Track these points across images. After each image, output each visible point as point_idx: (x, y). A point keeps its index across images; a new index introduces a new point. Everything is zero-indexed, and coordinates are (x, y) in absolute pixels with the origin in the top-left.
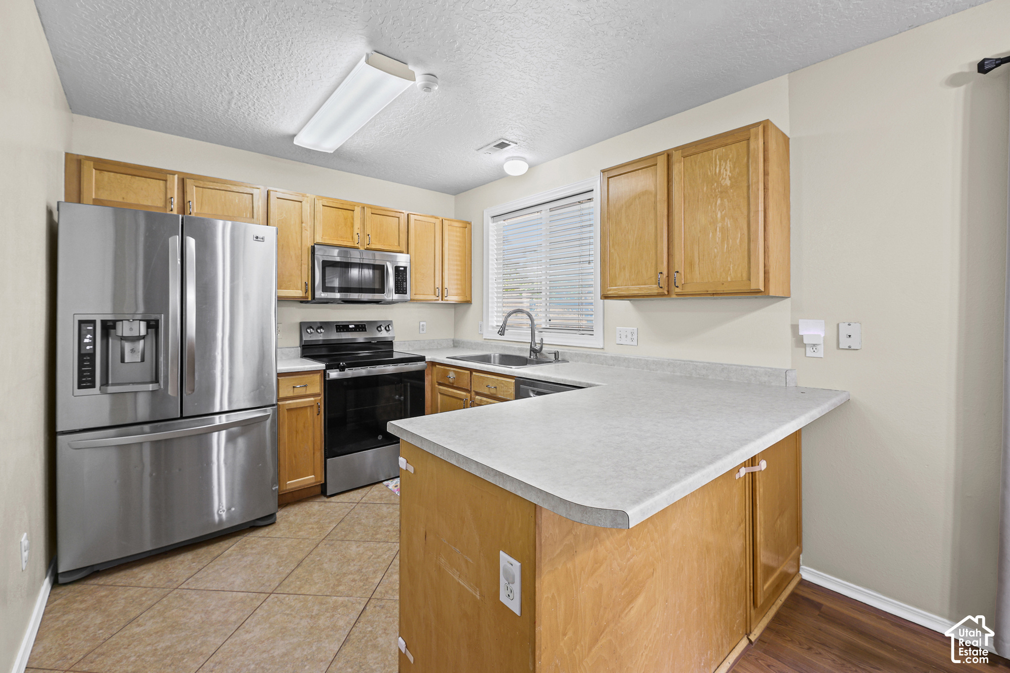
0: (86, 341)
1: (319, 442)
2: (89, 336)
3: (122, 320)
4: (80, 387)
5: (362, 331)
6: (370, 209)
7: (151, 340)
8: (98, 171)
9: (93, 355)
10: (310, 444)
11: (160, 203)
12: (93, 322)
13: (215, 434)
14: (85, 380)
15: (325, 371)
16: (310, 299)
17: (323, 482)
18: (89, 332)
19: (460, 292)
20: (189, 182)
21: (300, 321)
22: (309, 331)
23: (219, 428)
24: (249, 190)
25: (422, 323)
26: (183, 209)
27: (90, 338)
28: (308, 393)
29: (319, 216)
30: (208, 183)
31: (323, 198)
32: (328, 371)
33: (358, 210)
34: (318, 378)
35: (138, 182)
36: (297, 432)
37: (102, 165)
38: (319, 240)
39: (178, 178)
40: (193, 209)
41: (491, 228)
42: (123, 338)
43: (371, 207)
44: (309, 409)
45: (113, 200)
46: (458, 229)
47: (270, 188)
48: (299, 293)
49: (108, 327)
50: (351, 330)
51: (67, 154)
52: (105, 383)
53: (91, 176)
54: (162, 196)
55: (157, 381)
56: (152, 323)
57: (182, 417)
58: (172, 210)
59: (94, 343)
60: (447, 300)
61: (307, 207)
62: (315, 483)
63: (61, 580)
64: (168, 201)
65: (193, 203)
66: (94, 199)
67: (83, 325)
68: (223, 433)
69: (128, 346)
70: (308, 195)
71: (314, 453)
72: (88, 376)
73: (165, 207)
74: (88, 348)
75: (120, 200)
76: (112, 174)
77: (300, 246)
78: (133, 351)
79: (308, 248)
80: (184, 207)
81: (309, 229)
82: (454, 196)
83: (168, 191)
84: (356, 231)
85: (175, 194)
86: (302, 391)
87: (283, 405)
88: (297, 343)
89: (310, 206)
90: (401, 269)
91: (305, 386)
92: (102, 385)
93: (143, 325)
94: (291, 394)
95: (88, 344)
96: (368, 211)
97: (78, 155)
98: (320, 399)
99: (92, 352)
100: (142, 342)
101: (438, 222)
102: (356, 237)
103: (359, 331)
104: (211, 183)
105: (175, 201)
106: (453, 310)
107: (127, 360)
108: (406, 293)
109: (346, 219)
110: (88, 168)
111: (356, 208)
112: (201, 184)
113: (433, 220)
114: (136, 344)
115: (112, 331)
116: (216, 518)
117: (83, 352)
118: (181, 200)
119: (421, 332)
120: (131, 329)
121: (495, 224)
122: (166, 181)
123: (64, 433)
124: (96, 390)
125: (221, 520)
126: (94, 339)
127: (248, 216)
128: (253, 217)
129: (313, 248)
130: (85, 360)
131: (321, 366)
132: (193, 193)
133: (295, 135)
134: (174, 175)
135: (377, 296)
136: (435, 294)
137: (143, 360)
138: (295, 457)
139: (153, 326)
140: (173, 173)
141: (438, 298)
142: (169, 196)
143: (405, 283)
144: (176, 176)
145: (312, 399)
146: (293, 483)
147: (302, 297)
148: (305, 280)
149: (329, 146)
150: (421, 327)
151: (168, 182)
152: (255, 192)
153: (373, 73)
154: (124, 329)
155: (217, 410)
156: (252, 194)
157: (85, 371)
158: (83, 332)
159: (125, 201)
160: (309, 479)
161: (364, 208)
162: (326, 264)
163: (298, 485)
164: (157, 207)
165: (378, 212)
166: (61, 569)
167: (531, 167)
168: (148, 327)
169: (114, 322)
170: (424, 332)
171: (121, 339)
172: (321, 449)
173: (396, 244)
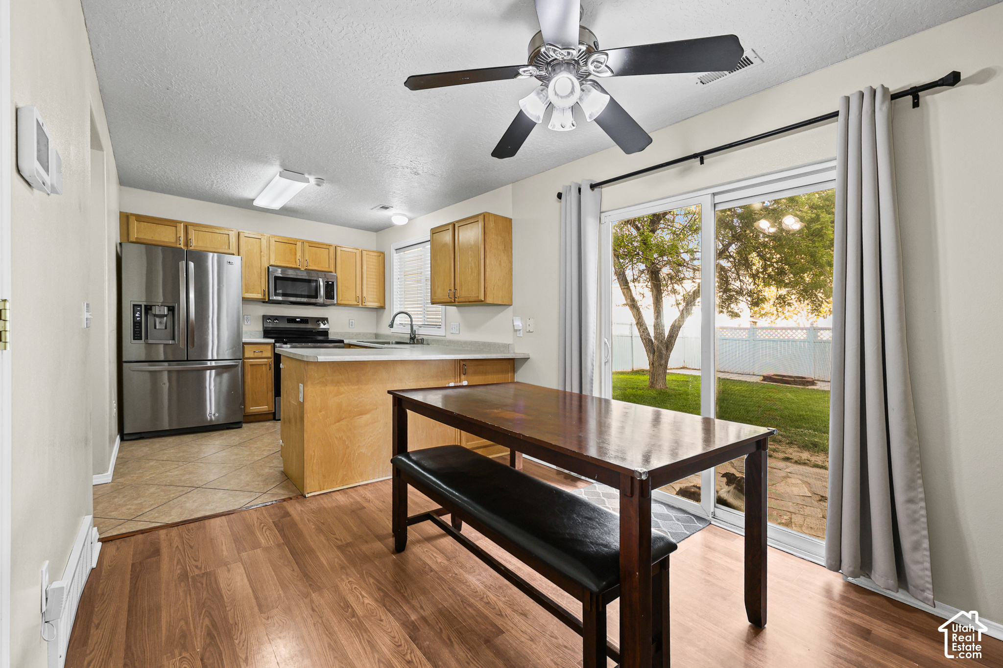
0: (137, 315)
1: (270, 387)
2: (138, 313)
3: (155, 306)
4: (134, 339)
5: (306, 323)
6: (308, 244)
7: (170, 317)
8: (138, 222)
9: (140, 323)
10: (265, 387)
11: (173, 240)
12: (140, 306)
13: (208, 372)
14: (137, 336)
15: (274, 344)
16: (267, 300)
17: (274, 411)
18: (138, 311)
19: (376, 300)
20: (190, 227)
21: (262, 314)
22: (268, 321)
23: (211, 368)
24: (227, 232)
25: (351, 321)
26: (187, 244)
27: (139, 314)
28: (263, 356)
29: (272, 248)
30: (201, 228)
31: (275, 236)
32: (276, 344)
33: (299, 244)
34: (269, 347)
35: (161, 228)
36: (256, 379)
37: (140, 218)
38: (272, 263)
39: (183, 225)
40: (193, 244)
41: (394, 257)
42: (155, 315)
43: (308, 242)
44: (264, 366)
45: (146, 238)
46: (374, 257)
47: (240, 231)
48: (260, 296)
49: (148, 308)
50: (298, 322)
51: (120, 212)
52: (147, 338)
53: (134, 225)
54: (174, 236)
55: (174, 339)
56: (171, 308)
57: (187, 360)
58: (180, 244)
59: (141, 317)
60: (366, 305)
61: (264, 242)
62: (268, 411)
63: (125, 438)
64: (178, 239)
65: (192, 240)
66: (136, 238)
67: (135, 307)
68: (213, 372)
69: (158, 320)
70: (265, 234)
71: (267, 393)
72: (138, 334)
73: (176, 242)
74: (138, 319)
75: (151, 238)
76: (146, 223)
77: (260, 266)
78: (160, 323)
79: (265, 268)
80: (187, 243)
81: (265, 256)
82: (375, 233)
83: (178, 233)
84: (298, 257)
85: (182, 234)
86: (260, 355)
87: (248, 362)
88: (261, 329)
89: (266, 242)
90: (330, 283)
91: (262, 352)
92: (145, 339)
93: (166, 308)
94: (252, 356)
95: (138, 317)
96: (306, 245)
97: (127, 213)
98: (271, 361)
99: (140, 321)
100: (165, 318)
101: (358, 252)
102: (298, 261)
103: (304, 323)
104: (203, 228)
105: (182, 239)
106: (375, 313)
107: (157, 328)
108: (334, 299)
109: (291, 250)
110: (132, 220)
111: (298, 243)
112: (197, 228)
113: (355, 251)
114: (162, 319)
115: (149, 311)
116: (209, 418)
117: (135, 321)
118: (185, 238)
119: (351, 327)
120: (160, 311)
121: (397, 254)
122: (176, 227)
123: (126, 362)
124: (142, 341)
125: (211, 419)
126: (141, 314)
127: (226, 248)
128: (229, 249)
129: (268, 267)
130: (137, 325)
131: (273, 341)
132: (192, 234)
133: (254, 200)
134: (181, 223)
135: (313, 300)
136: (356, 301)
137: (166, 328)
138: (255, 393)
139: (171, 309)
140: (180, 222)
141: (358, 304)
142: (178, 236)
143: (332, 293)
144: (182, 224)
145: (266, 360)
146: (254, 409)
147: (261, 299)
148: (263, 288)
149: (277, 206)
150: (351, 324)
151: (178, 228)
152: (230, 233)
153: (285, 182)
154: (157, 310)
155: (210, 358)
156: (228, 235)
157: (137, 331)
158: (135, 311)
159: (153, 239)
160: (264, 408)
161: (303, 242)
162: (276, 278)
163: (258, 411)
164: (171, 242)
165: (313, 245)
166: (126, 432)
167: (410, 220)
168: (169, 310)
169: (151, 306)
170: (353, 326)
171: (155, 316)
172: (272, 390)
173: (327, 266)
